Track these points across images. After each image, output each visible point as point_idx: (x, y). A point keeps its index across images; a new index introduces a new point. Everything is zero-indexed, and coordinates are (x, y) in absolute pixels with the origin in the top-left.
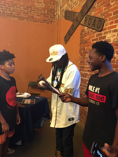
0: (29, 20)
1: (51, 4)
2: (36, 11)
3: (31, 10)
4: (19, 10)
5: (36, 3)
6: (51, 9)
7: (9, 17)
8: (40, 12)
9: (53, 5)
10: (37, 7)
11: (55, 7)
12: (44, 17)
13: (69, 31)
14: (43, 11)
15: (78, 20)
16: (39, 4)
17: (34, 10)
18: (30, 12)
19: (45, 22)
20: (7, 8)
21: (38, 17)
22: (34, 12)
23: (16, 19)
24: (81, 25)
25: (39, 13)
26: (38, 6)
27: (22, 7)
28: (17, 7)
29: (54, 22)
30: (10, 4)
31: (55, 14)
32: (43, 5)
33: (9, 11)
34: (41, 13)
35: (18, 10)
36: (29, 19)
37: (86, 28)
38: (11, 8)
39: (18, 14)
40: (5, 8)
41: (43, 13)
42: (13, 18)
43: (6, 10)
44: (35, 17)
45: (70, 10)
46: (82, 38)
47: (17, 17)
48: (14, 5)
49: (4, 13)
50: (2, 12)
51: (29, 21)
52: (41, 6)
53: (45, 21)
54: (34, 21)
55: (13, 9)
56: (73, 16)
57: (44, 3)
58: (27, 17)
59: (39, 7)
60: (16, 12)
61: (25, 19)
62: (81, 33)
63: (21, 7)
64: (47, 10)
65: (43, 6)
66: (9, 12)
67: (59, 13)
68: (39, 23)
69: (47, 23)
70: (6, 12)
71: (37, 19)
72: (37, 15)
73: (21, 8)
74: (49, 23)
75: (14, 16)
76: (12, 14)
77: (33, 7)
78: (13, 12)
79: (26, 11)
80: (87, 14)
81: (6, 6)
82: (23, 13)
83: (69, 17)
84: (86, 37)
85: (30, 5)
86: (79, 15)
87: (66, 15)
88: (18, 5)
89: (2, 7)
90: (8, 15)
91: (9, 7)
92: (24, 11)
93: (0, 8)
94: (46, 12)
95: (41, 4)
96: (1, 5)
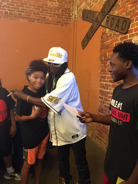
1: (66, 3)
2: (49, 11)
3: (43, 10)
4: (29, 10)
5: (48, 2)
6: (66, 9)
7: (18, 19)
8: (53, 12)
9: (68, 4)
11: (70, 6)
12: (57, 17)
13: (87, 35)
14: (57, 11)
15: (98, 21)
16: (52, 2)
17: (46, 10)
18: (41, 12)
19: (59, 24)
21: (51, 18)
22: (46, 13)
23: (26, 21)
24: (102, 27)
25: (51, 14)
26: (51, 5)
27: (33, 7)
29: (70, 24)
30: (18, 3)
31: (70, 14)
32: (56, 4)
33: (17, 11)
34: (54, 14)
35: (27, 10)
36: (40, 20)
37: (108, 30)
38: (19, 8)
39: (27, 15)
40: (12, 8)
41: (57, 13)
42: (21, 20)
43: (14, 11)
44: (47, 18)
45: (89, 9)
46: (102, 42)
47: (26, 18)
48: (23, 4)
49: (11, 14)
50: (9, 13)
51: (40, 23)
52: (55, 6)
53: (59, 22)
54: (46, 23)
55: (22, 9)
56: (92, 16)
57: (57, 2)
58: (39, 18)
59: (52, 7)
60: (25, 12)
61: (36, 21)
62: (102, 37)
63: (31, 6)
64: (61, 10)
66: (18, 13)
67: (76, 13)
68: (52, 25)
70: (13, 12)
71: (50, 21)
72: (50, 16)
73: (30, 8)
74: (63, 25)
75: (23, 18)
76: (21, 14)
77: (45, 7)
78: (22, 13)
79: (37, 11)
80: (110, 14)
81: (14, 5)
82: (34, 14)
83: (87, 17)
84: (108, 41)
85: (41, 4)
86: (99, 15)
87: (84, 15)
88: (28, 4)
89: (9, 7)
90: (16, 16)
91: (17, 7)
92: (34, 11)
93: (7, 9)
94: (60, 13)
95: (54, 3)
96: (8, 4)
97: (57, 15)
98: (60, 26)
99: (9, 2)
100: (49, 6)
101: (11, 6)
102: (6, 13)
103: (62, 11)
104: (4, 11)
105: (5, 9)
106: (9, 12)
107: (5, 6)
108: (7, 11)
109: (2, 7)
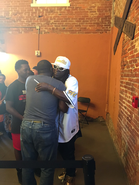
0: (81, 33)
1: (106, 11)
2: (89, 21)
3: (84, 21)
5: (88, 13)
6: (106, 17)
7: (62, 32)
8: (93, 22)
9: (109, 12)
10: (90, 17)
11: (111, 14)
12: (97, 26)
14: (97, 20)
16: (92, 13)
17: (86, 21)
18: (82, 24)
20: (60, 24)
21: (91, 27)
22: (86, 24)
23: (68, 33)
24: (123, 33)
25: (92, 23)
27: (75, 20)
28: (69, 21)
29: (110, 30)
30: (63, 19)
31: (110, 21)
33: (62, 26)
34: (94, 23)
35: (70, 24)
36: (81, 31)
37: (125, 35)
39: (69, 28)
40: (58, 24)
41: (97, 22)
42: (65, 33)
43: (60, 26)
44: (87, 28)
45: (119, 16)
46: (123, 47)
47: (69, 31)
48: (67, 19)
49: (57, 29)
52: (94, 16)
53: (99, 30)
54: (86, 33)
57: (98, 11)
58: (80, 29)
59: (92, 17)
60: (69, 26)
61: (77, 32)
62: (123, 42)
63: (74, 20)
65: (97, 15)
66: (62, 27)
68: (92, 34)
69: (100, 33)
70: (59, 27)
71: (90, 30)
72: (90, 26)
73: (73, 22)
74: (103, 32)
75: (66, 31)
76: (64, 28)
77: (85, 18)
78: (66, 27)
79: (78, 23)
81: (59, 21)
82: (76, 26)
83: (117, 24)
85: (82, 16)
88: (71, 18)
89: (56, 24)
90: (61, 30)
91: (62, 22)
92: (76, 24)
93: (54, 25)
94: (100, 21)
95: (94, 13)
96: (54, 21)
97: (97, 23)
98: (99, 33)
99: (56, 19)
100: (89, 17)
101: (57, 23)
102: (53, 29)
103: (102, 19)
104: (51, 27)
105: (53, 26)
106: (55, 27)
107: (53, 23)
108: (54, 27)
109: (50, 25)
